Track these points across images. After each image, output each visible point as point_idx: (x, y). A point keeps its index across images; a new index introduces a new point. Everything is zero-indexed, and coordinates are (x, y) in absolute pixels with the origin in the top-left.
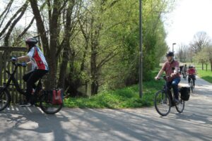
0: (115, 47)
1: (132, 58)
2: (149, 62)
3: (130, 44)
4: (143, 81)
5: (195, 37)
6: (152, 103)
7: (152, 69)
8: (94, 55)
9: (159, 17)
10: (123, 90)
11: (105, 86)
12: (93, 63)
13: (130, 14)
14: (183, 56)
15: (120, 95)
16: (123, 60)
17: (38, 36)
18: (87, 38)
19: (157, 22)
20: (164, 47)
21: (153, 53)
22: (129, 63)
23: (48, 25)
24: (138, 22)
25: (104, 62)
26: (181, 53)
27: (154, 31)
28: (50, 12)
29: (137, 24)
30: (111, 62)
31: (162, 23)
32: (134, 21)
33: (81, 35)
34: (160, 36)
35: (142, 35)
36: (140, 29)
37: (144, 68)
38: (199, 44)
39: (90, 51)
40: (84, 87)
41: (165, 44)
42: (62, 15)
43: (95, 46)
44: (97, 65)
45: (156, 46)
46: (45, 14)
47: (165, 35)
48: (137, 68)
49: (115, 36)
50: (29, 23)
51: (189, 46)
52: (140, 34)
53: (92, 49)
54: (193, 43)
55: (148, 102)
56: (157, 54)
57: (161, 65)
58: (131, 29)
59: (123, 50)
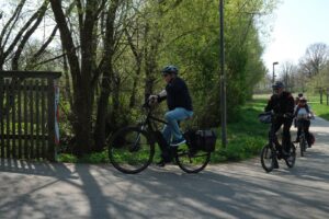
0: (183, 70)
1: (210, 87)
2: (236, 92)
4: (228, 122)
5: (308, 52)
6: (242, 155)
7: (241, 102)
8: (150, 83)
9: (250, 22)
13: (205, 18)
14: (289, 83)
16: (195, 90)
17: (64, 55)
18: (138, 57)
19: (247, 30)
20: (259, 71)
21: (242, 78)
22: (205, 94)
23: (78, 39)
24: (218, 30)
27: (242, 43)
28: (80, 16)
29: (216, 33)
31: (255, 31)
32: (211, 27)
33: (129, 53)
34: (254, 51)
35: (225, 50)
36: (221, 41)
37: (228, 101)
38: (315, 64)
39: (145, 76)
41: (261, 64)
42: (99, 22)
43: (151, 68)
45: (247, 68)
46: (73, 20)
47: (260, 50)
48: (218, 102)
49: (183, 52)
51: (299, 67)
52: (222, 49)
53: (147, 74)
54: (305, 62)
55: (237, 154)
56: (248, 79)
57: (255, 97)
58: (207, 41)
59: (195, 74)
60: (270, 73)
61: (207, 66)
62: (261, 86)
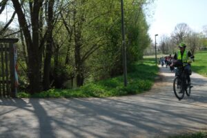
0: (98, 39)
1: (116, 50)
2: (132, 53)
4: (128, 72)
5: (176, 29)
6: (137, 91)
7: (136, 60)
8: (78, 48)
9: (140, 9)
10: (108, 81)
12: (77, 55)
13: (112, 6)
14: (165, 48)
16: (107, 52)
17: (20, 31)
18: (70, 33)
19: (138, 14)
20: (147, 41)
21: (136, 44)
22: (113, 55)
23: (30, 19)
24: (120, 13)
25: (88, 54)
26: (163, 45)
27: (136, 22)
28: (31, 6)
29: (119, 15)
30: (95, 53)
31: (143, 16)
32: (116, 12)
33: (64, 29)
34: (143, 28)
35: (125, 26)
36: (122, 21)
37: (127, 59)
38: (180, 36)
39: (74, 44)
41: (148, 37)
43: (78, 38)
44: (81, 58)
45: (139, 38)
47: (147, 28)
48: (121, 60)
49: (98, 27)
51: (171, 38)
52: (123, 26)
53: (76, 41)
54: (175, 35)
55: (134, 90)
56: (140, 46)
57: (144, 57)
58: (114, 21)
59: (106, 41)
60: (154, 42)
61: (114, 36)
62: (148, 50)
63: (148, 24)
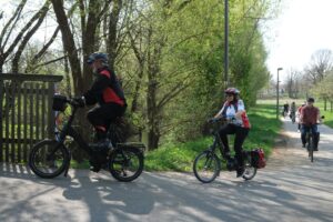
0: (186, 74)
1: (213, 92)
3: (210, 70)
5: (313, 58)
8: (153, 87)
9: (256, 26)
10: (199, 143)
11: (170, 137)
12: (151, 100)
13: (209, 21)
14: (293, 89)
15: (194, 150)
16: (198, 95)
17: (65, 57)
18: (141, 61)
19: (251, 35)
20: (263, 77)
21: (246, 84)
22: (208, 100)
23: (80, 40)
24: (223, 34)
25: (168, 97)
26: (290, 84)
27: (247, 48)
28: (83, 18)
29: (220, 37)
30: (179, 97)
31: (260, 36)
32: (216, 32)
33: (132, 56)
34: (258, 56)
35: (229, 54)
36: (225, 46)
38: (320, 70)
39: (147, 80)
40: (136, 137)
41: (265, 69)
42: (102, 23)
43: (154, 72)
44: (157, 103)
45: (251, 73)
46: (76, 21)
47: (264, 56)
49: (186, 56)
50: (50, 36)
51: (304, 73)
52: (226, 55)
53: (150, 78)
54: (310, 68)
56: (252, 84)
57: (258, 102)
58: (212, 45)
59: (198, 79)
62: (265, 91)
63: (267, 50)
